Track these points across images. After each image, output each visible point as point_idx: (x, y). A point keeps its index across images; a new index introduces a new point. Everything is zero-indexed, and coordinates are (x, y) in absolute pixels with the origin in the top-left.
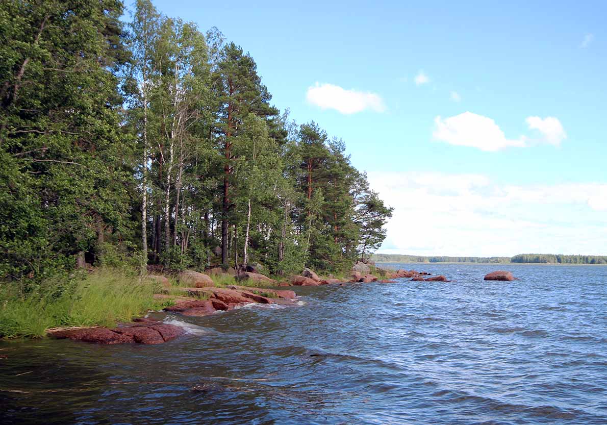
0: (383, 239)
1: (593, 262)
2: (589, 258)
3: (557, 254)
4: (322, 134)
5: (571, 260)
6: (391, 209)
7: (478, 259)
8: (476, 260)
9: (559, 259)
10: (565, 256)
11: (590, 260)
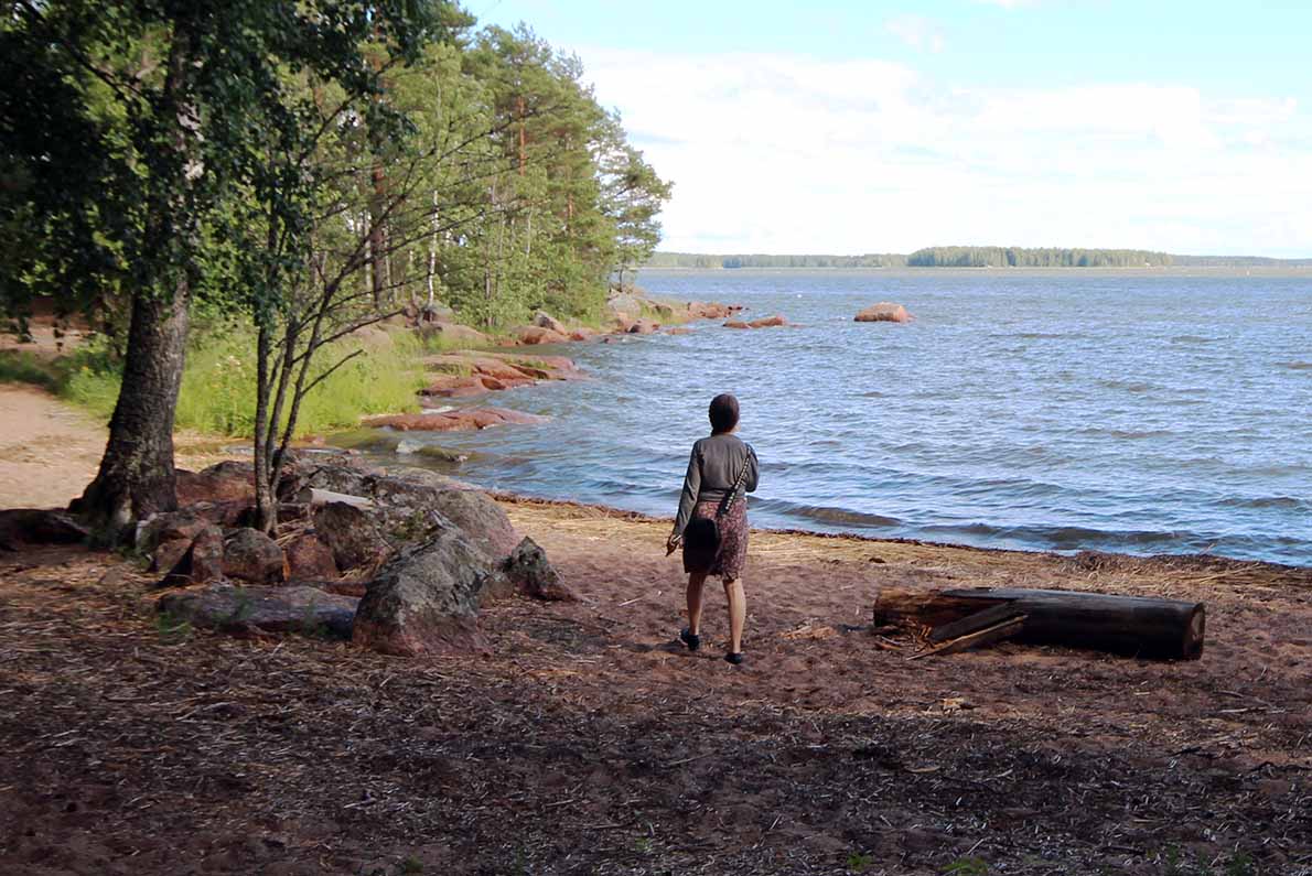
0: (655, 243)
1: (1082, 263)
2: (1075, 254)
3: (1008, 247)
4: (540, 49)
5: (1036, 260)
6: (670, 184)
7: (835, 260)
8: (829, 262)
9: (1010, 257)
10: (1025, 251)
11: (1076, 259)
